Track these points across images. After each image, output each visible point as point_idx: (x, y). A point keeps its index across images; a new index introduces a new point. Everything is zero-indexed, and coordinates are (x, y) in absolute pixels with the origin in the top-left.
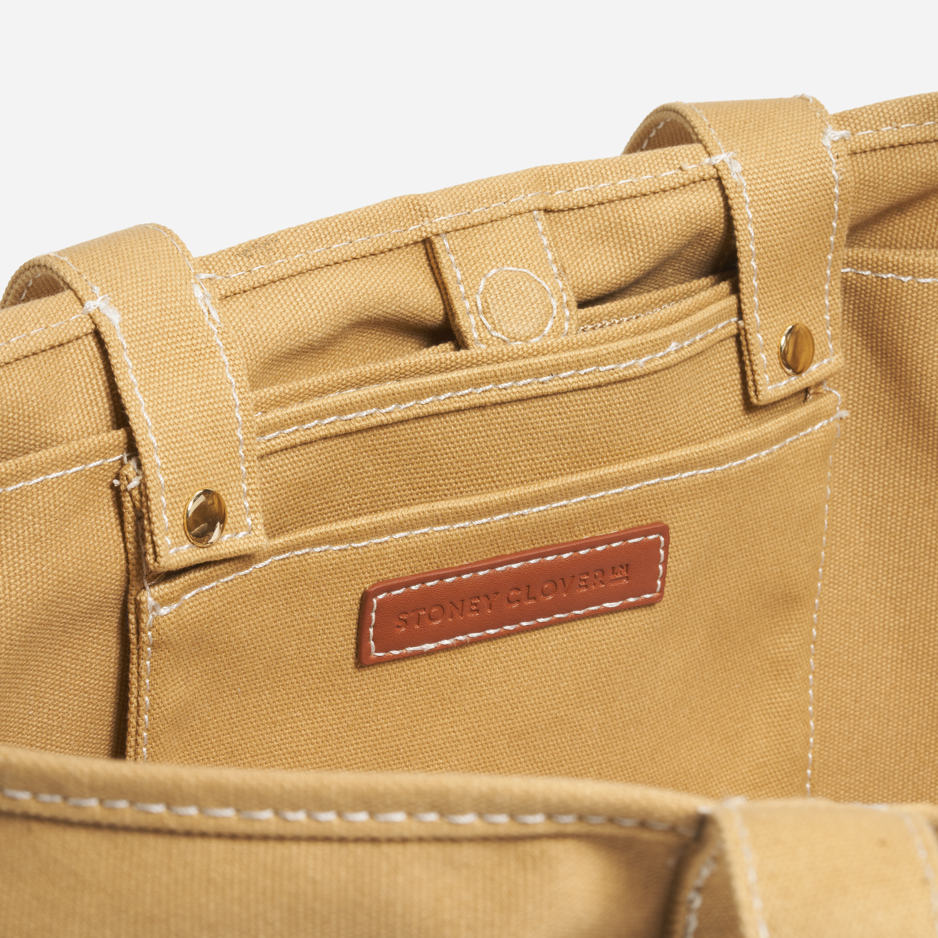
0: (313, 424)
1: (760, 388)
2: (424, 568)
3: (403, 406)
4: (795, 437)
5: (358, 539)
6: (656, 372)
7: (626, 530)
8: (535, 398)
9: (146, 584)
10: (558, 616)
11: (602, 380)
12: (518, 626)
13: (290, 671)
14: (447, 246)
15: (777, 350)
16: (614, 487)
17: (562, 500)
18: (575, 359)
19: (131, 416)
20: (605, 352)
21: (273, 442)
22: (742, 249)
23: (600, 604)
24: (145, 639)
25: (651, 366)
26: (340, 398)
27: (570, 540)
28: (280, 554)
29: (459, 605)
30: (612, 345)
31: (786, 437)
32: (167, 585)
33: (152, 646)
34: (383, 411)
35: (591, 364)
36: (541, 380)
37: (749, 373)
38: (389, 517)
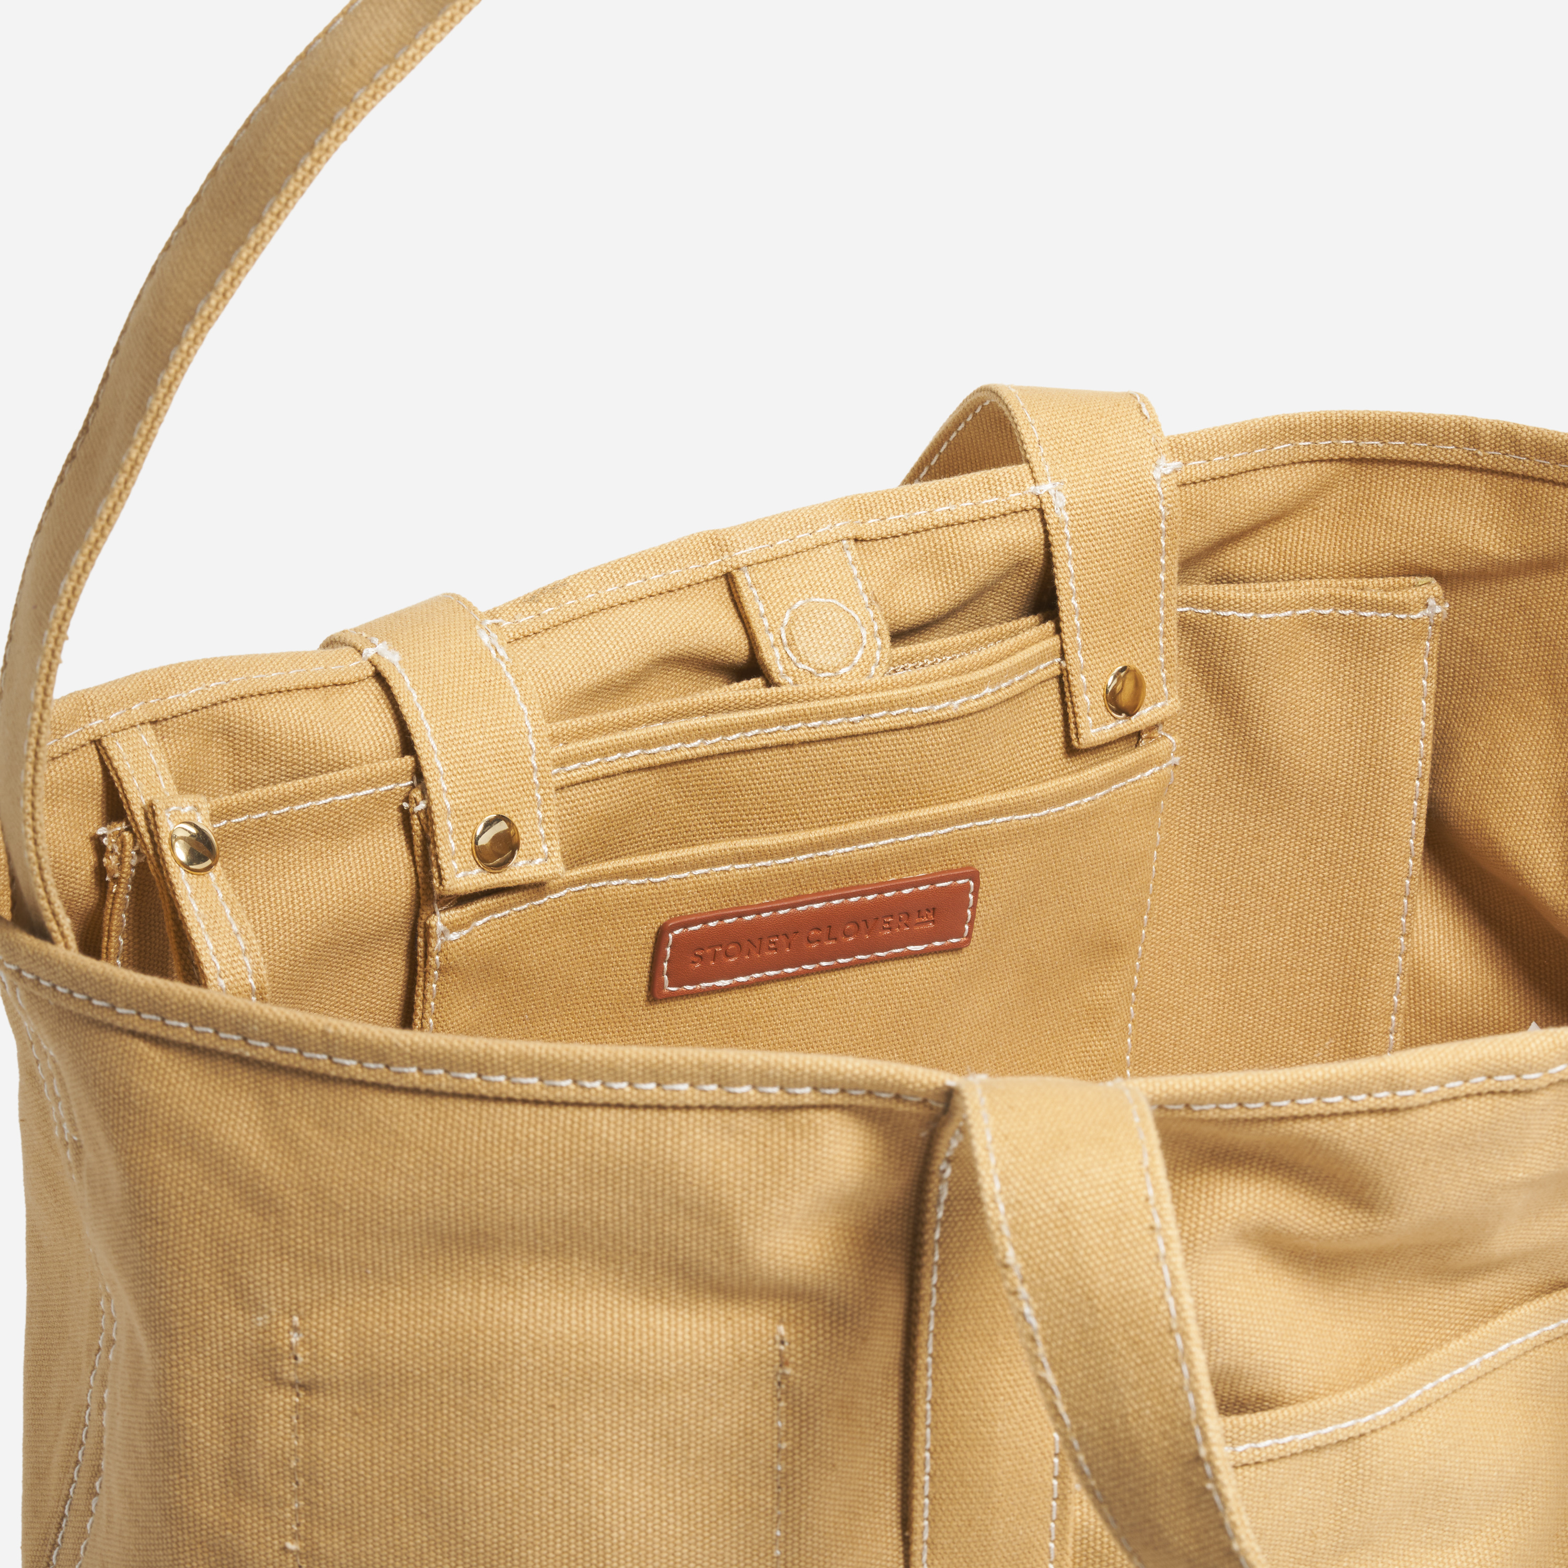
0: (616, 757)
1: (1081, 731)
2: (724, 905)
3: (709, 742)
4: (1121, 784)
5: (657, 874)
6: (971, 714)
7: (935, 874)
8: (845, 737)
9: (437, 909)
10: (859, 957)
11: (914, 721)
12: (817, 966)
13: (580, 1001)
14: (749, 580)
15: (1103, 692)
16: (924, 831)
17: (868, 842)
18: (887, 700)
19: (416, 741)
20: (918, 693)
21: (574, 774)
22: (1060, 587)
23: (904, 946)
24: (433, 963)
25: (966, 709)
26: (644, 732)
27: (876, 881)
28: (576, 885)
29: (757, 943)
30: (926, 686)
31: (1111, 784)
32: (458, 911)
33: (440, 970)
34: (688, 746)
35: (904, 705)
36: (852, 719)
37: (1071, 715)
38: (690, 853)
